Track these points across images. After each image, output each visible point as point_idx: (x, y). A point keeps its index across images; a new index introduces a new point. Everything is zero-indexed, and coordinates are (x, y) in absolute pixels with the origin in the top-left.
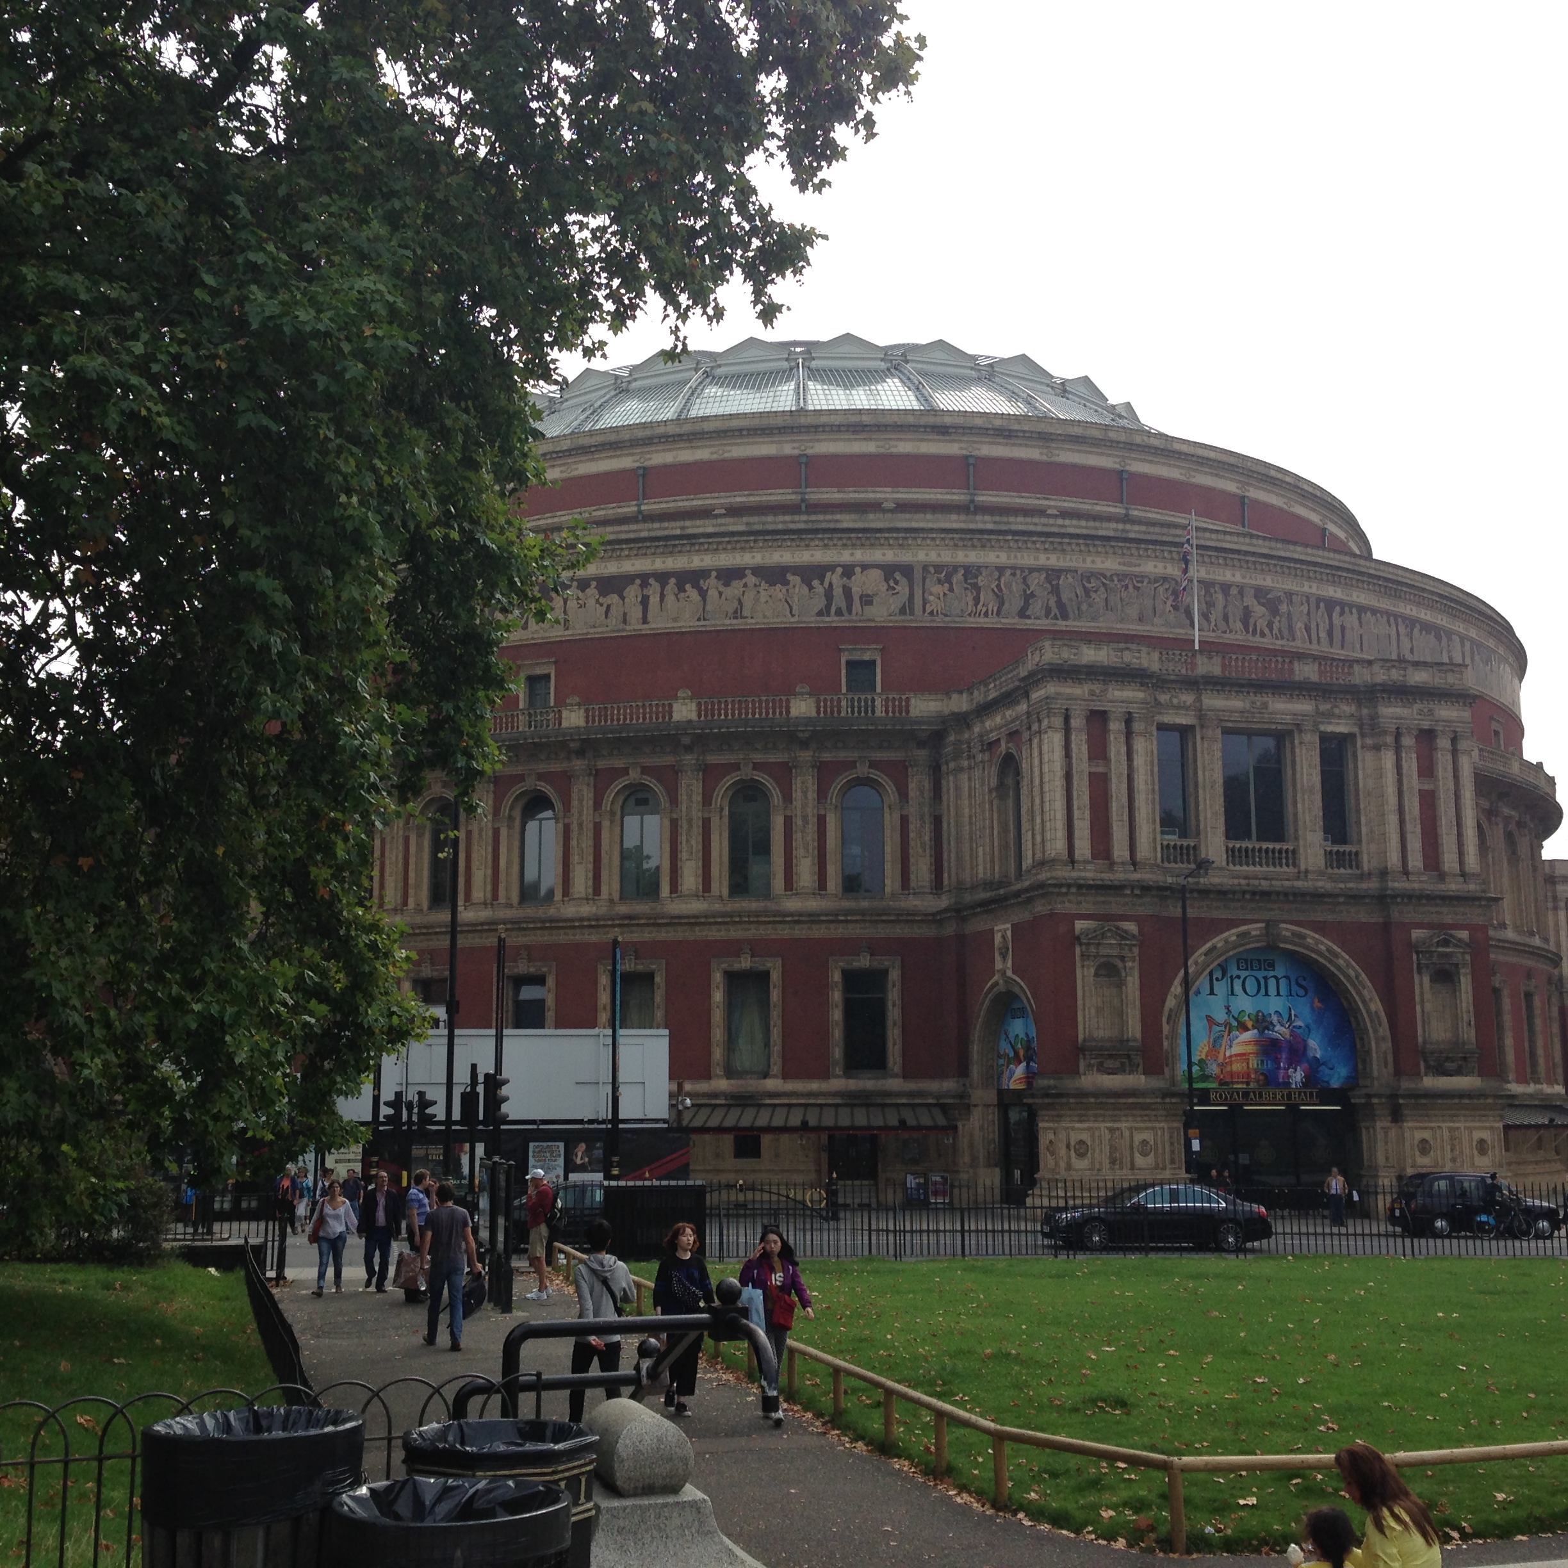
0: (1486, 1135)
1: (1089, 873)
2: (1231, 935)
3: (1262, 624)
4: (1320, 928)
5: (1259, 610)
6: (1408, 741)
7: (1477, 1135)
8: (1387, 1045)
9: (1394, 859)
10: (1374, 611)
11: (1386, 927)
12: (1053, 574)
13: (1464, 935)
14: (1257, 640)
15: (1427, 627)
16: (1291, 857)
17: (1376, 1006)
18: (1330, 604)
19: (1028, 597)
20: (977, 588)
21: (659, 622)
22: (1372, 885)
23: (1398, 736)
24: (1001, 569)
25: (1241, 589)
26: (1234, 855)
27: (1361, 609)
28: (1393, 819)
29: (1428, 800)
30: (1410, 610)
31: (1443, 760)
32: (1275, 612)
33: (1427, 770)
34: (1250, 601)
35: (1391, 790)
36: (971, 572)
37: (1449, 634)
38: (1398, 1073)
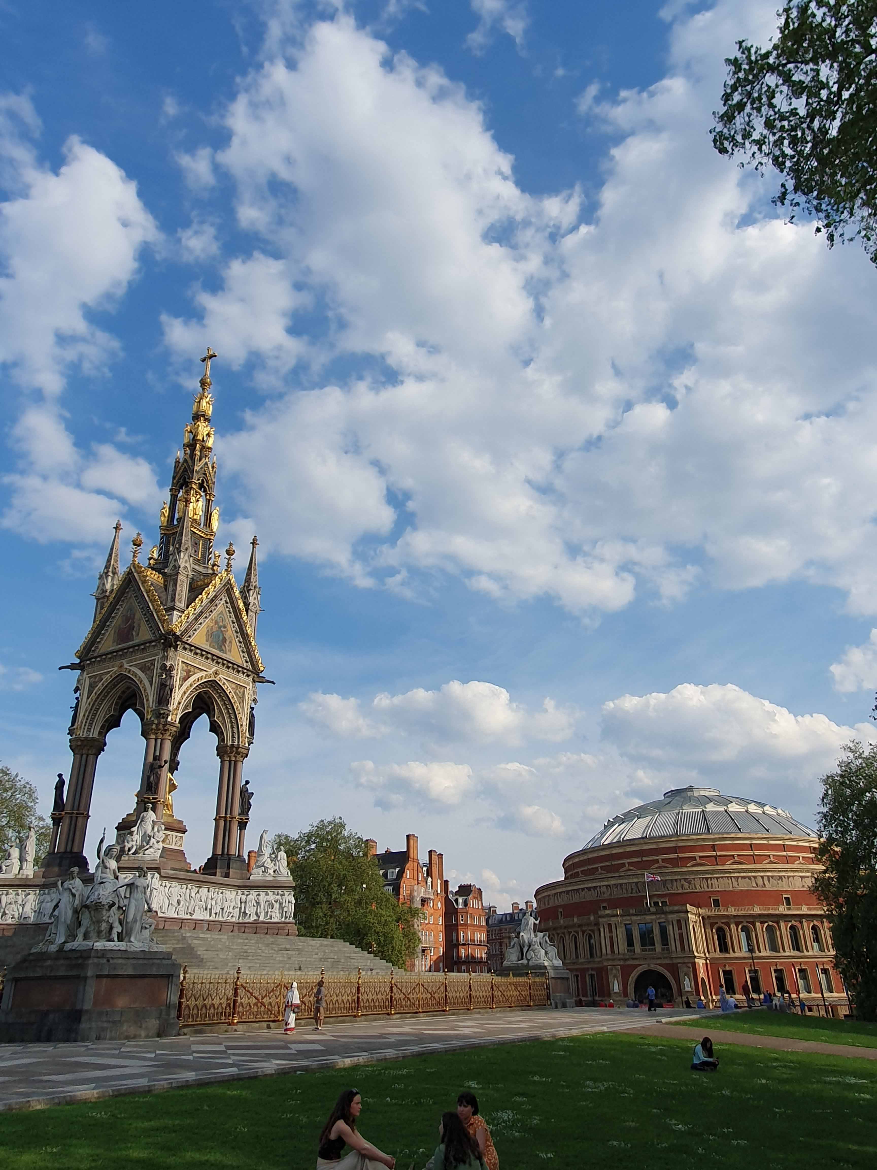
2: (639, 968)
3: (687, 887)
4: (658, 965)
6: (675, 923)
8: (676, 990)
9: (674, 949)
11: (673, 964)
12: (637, 883)
14: (686, 891)
16: (654, 950)
17: (673, 981)
18: (707, 879)
19: (632, 889)
20: (622, 888)
21: (574, 901)
23: (673, 921)
24: (626, 883)
25: (680, 880)
26: (642, 950)
31: (683, 926)
33: (680, 928)
36: (621, 885)
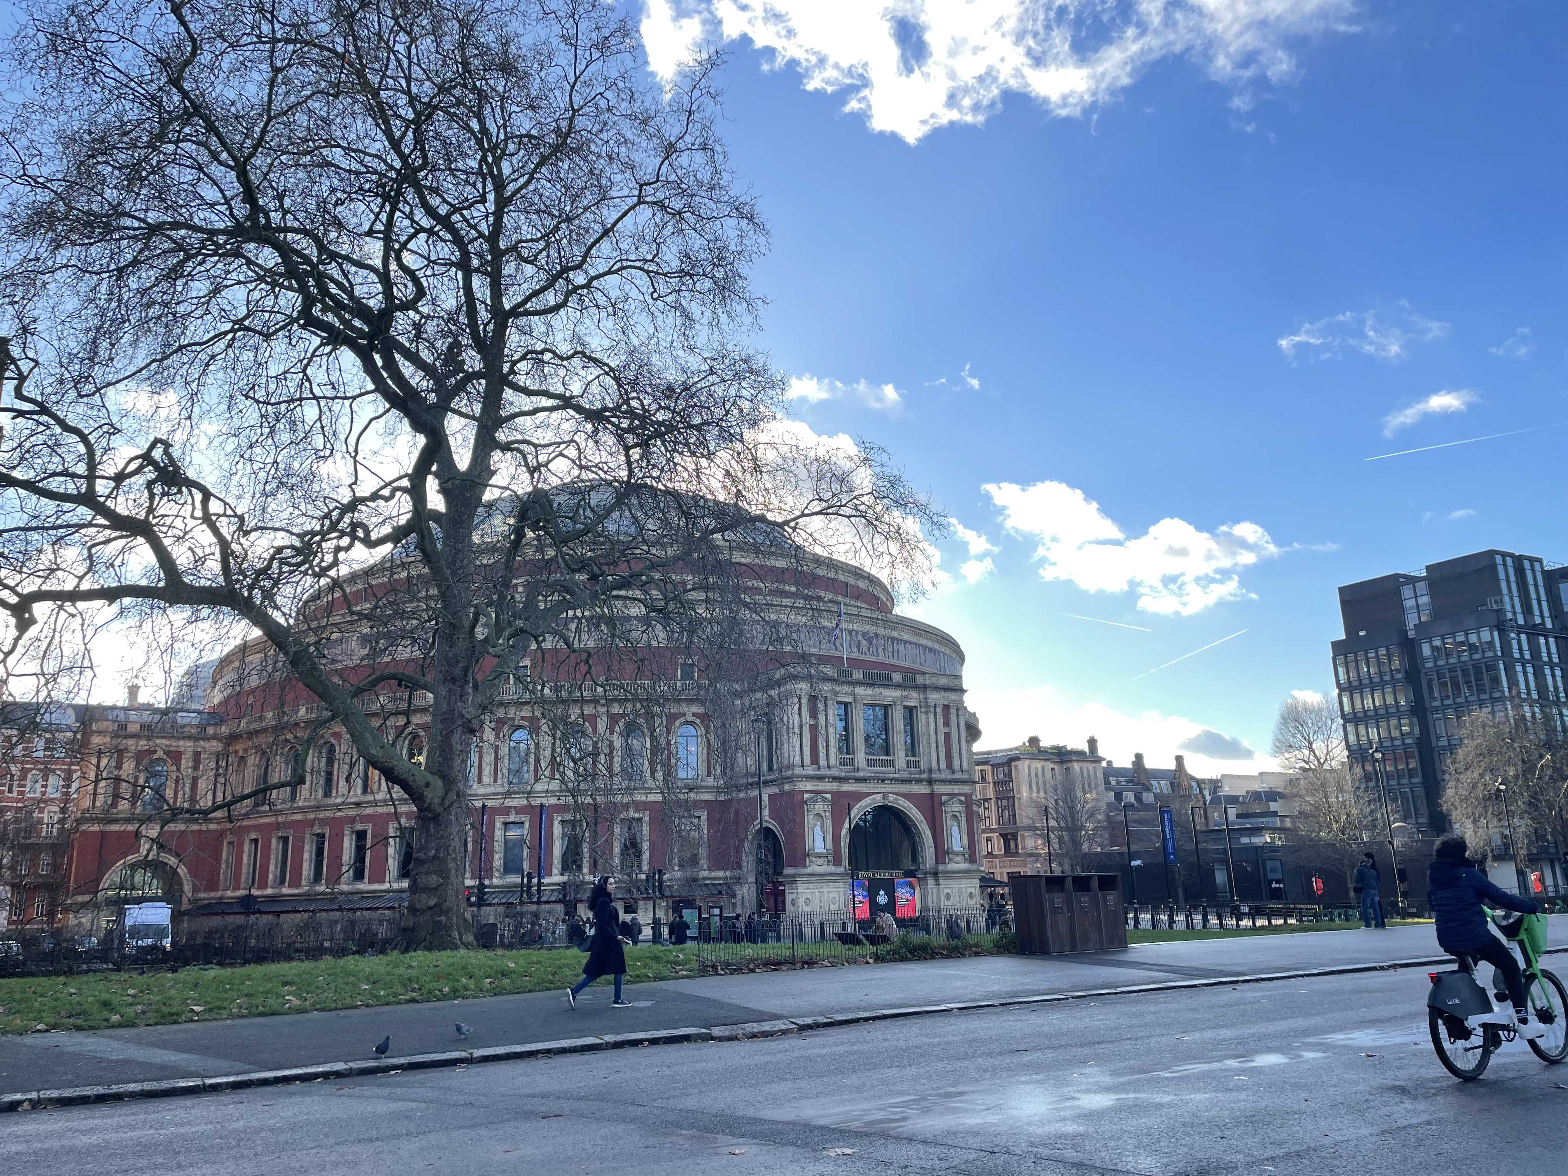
0: (973, 890)
1: (810, 771)
2: (868, 800)
4: (904, 795)
5: (864, 642)
6: (939, 710)
7: (969, 890)
8: (932, 850)
9: (934, 765)
10: (911, 643)
11: (932, 795)
13: (963, 798)
14: (863, 657)
15: (931, 650)
16: (891, 763)
17: (928, 832)
22: (925, 776)
23: (935, 707)
25: (857, 632)
26: (870, 763)
27: (906, 642)
28: (934, 746)
29: (947, 736)
30: (924, 642)
31: (953, 718)
32: (871, 643)
33: (947, 723)
34: (860, 638)
35: (933, 732)
37: (939, 652)
38: (937, 862)
